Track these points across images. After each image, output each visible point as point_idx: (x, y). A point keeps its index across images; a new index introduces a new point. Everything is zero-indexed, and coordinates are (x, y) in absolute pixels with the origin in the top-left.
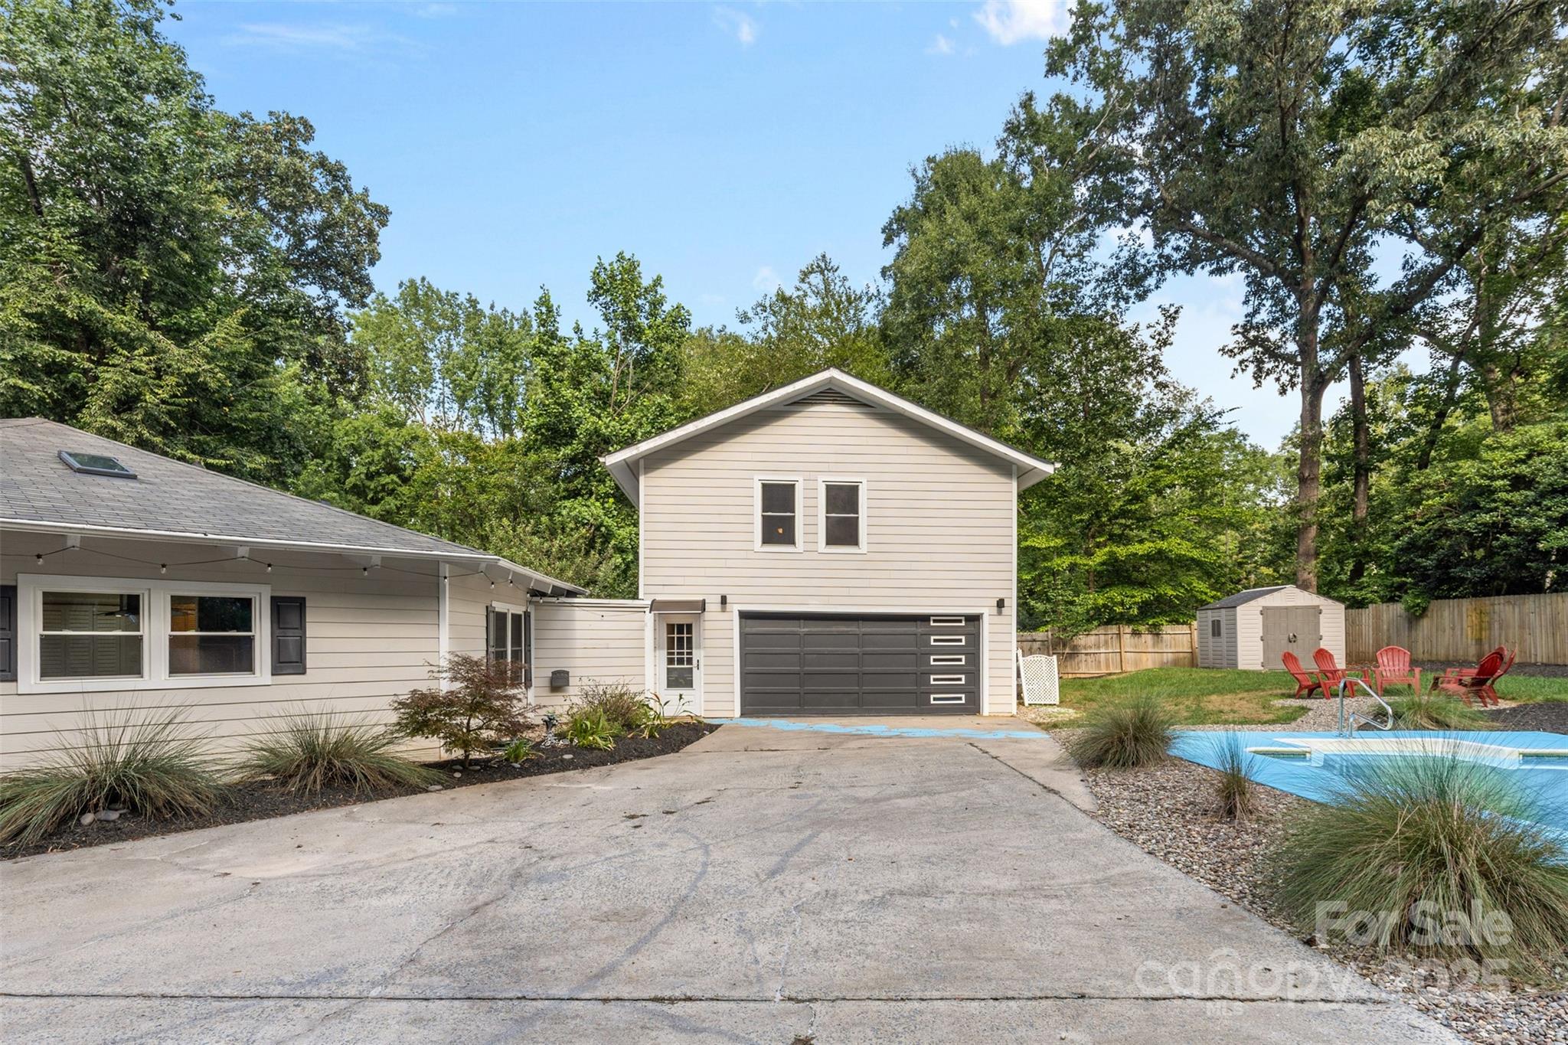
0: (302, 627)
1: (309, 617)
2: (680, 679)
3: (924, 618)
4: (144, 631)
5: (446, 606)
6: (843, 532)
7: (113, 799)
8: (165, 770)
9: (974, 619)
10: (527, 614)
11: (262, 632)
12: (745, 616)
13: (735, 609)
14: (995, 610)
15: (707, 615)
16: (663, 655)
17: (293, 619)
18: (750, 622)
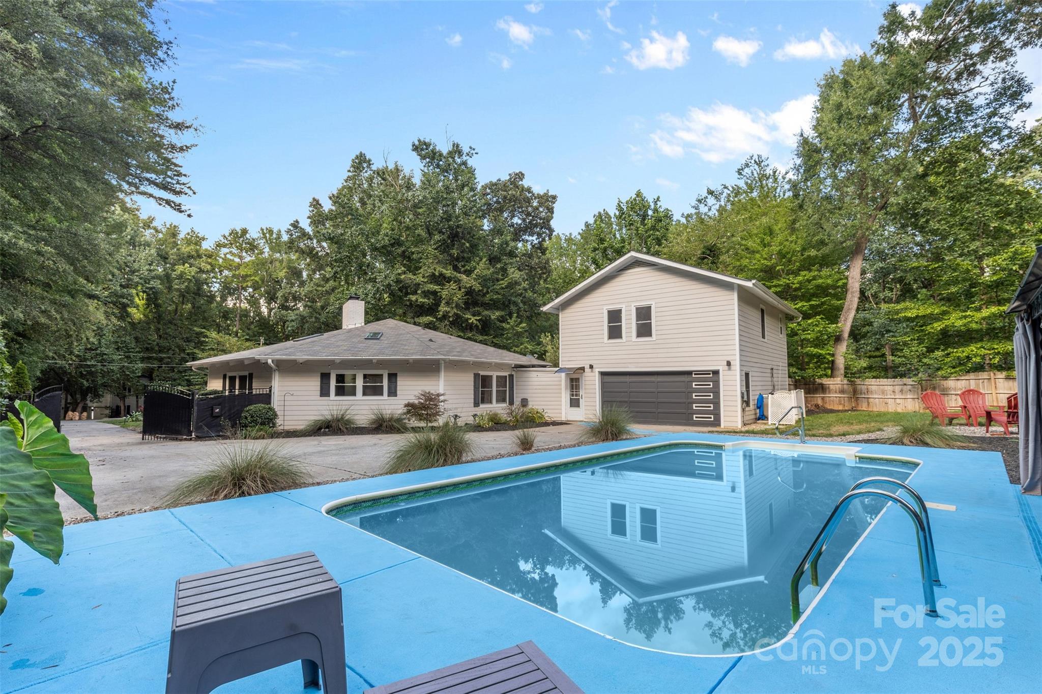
0: (396, 382)
1: (398, 379)
2: (575, 403)
3: (689, 373)
4: (357, 384)
5: (442, 374)
6: (644, 330)
7: (328, 427)
8: (349, 422)
9: (716, 373)
10: (511, 376)
11: (385, 383)
12: (603, 374)
13: (597, 370)
14: (727, 367)
15: (585, 374)
16: (569, 393)
17: (393, 380)
18: (605, 377)
